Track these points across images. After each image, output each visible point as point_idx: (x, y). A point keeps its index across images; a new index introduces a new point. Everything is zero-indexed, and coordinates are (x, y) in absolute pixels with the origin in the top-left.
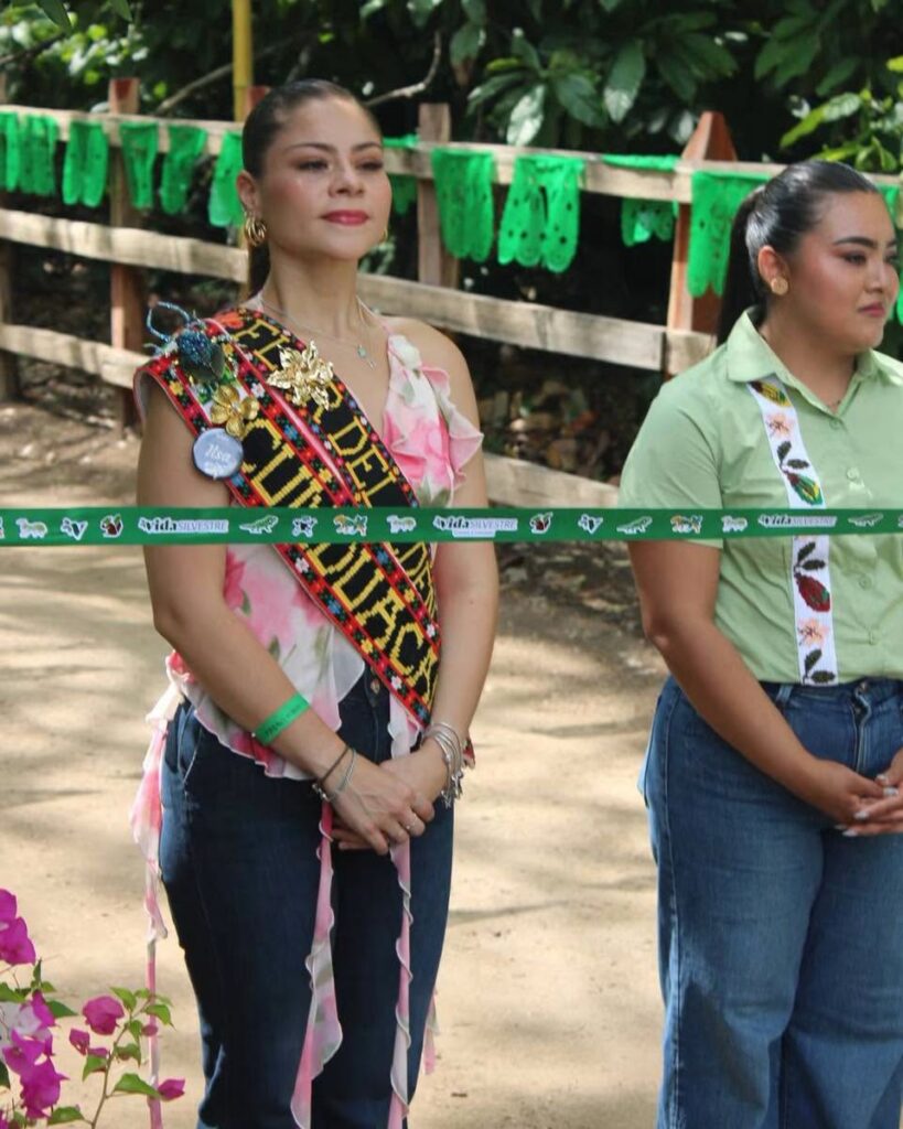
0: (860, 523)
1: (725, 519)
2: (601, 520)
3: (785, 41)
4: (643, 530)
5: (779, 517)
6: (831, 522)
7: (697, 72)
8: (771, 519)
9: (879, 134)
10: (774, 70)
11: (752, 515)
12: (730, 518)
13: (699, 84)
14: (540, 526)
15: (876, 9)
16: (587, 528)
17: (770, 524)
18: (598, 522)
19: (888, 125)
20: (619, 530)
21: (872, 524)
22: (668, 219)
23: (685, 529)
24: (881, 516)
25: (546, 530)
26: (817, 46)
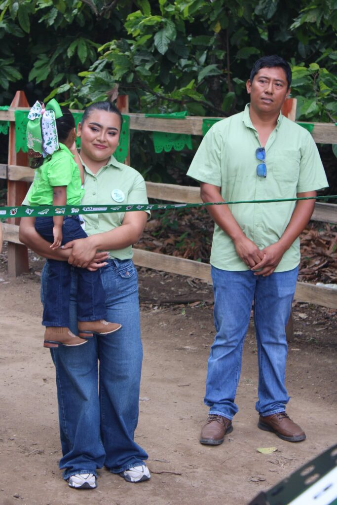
0: (114, 209)
1: (73, 209)
2: (33, 210)
3: (38, 68)
4: (46, 213)
5: (89, 208)
6: (105, 209)
7: (9, 79)
8: (87, 209)
9: (77, 97)
10: (35, 79)
11: (81, 207)
12: (74, 208)
13: (10, 82)
14: (13, 213)
15: (69, 57)
16: (28, 213)
17: (86, 210)
18: (32, 211)
19: (80, 94)
20: (39, 213)
21: (118, 209)
22: (7, 128)
23: (60, 212)
24: (121, 207)
25: (15, 214)
26: (49, 70)
